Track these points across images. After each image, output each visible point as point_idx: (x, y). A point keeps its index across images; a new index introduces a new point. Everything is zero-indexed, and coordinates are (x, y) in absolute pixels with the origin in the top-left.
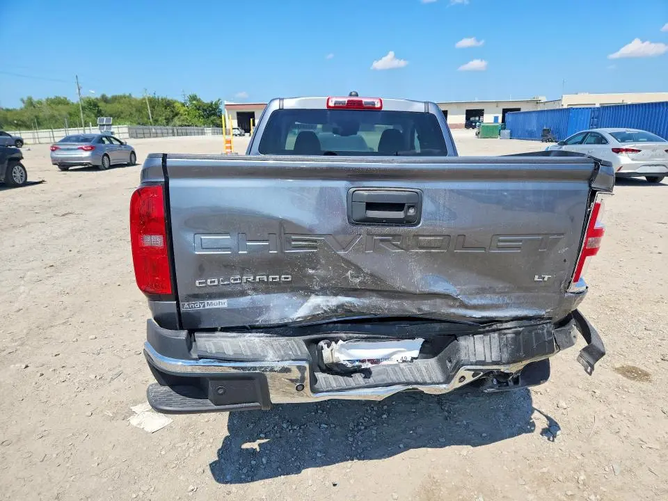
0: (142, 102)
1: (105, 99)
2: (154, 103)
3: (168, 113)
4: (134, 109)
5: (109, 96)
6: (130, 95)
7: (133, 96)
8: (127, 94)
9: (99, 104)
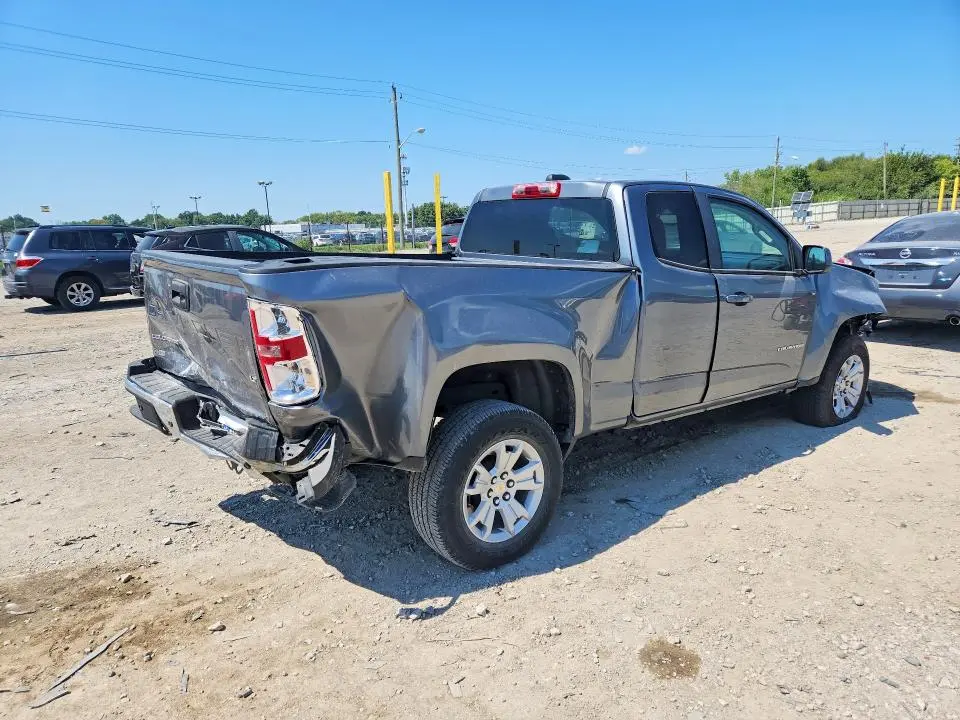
0: (878, 165)
1: (821, 166)
2: (896, 163)
3: (918, 177)
4: (862, 176)
5: (829, 158)
6: (862, 155)
7: (867, 156)
8: (858, 154)
9: (809, 174)
